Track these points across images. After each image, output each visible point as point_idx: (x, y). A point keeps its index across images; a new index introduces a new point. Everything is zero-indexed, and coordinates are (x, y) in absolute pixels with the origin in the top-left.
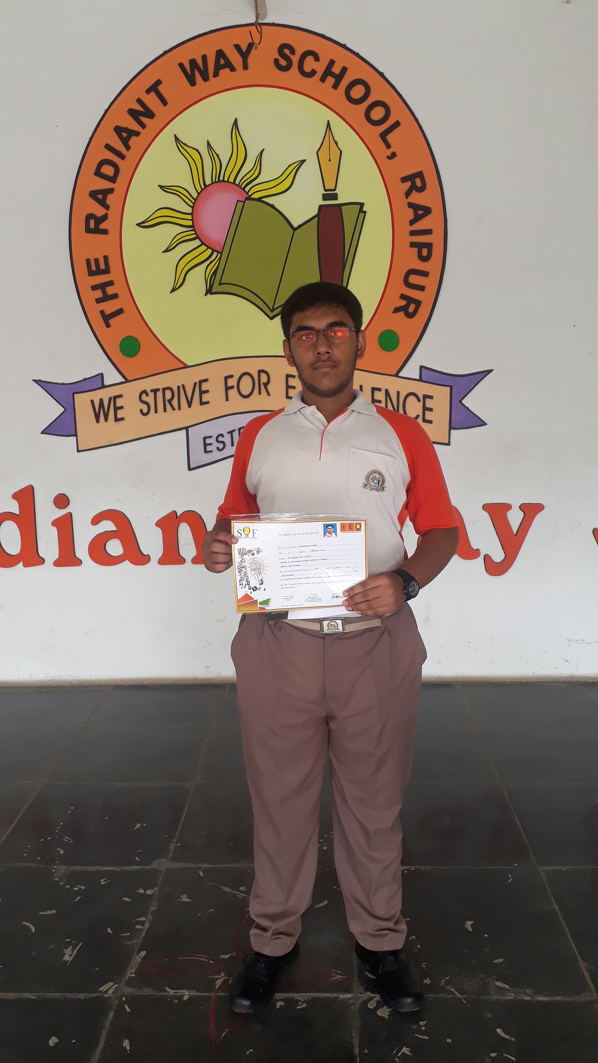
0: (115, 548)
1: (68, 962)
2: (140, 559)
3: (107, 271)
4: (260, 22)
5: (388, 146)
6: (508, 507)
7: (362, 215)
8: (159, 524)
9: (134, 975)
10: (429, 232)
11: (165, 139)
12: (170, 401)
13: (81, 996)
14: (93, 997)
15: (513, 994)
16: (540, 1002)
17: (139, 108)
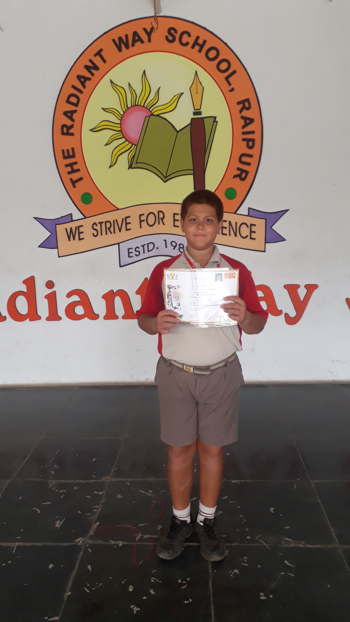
0: (79, 310)
1: (58, 527)
2: (94, 316)
3: (73, 156)
4: (157, 15)
5: (230, 84)
6: (298, 286)
7: (215, 123)
8: (104, 297)
9: (93, 534)
10: (253, 132)
11: (105, 82)
12: (109, 229)
13: (66, 544)
14: (71, 545)
15: (294, 544)
16: (308, 548)
17: (90, 64)
